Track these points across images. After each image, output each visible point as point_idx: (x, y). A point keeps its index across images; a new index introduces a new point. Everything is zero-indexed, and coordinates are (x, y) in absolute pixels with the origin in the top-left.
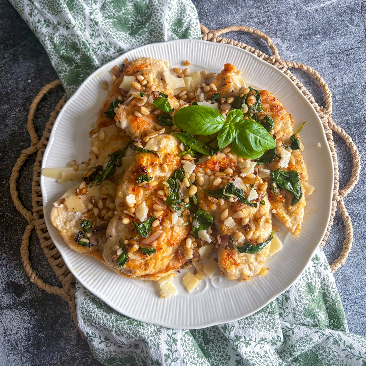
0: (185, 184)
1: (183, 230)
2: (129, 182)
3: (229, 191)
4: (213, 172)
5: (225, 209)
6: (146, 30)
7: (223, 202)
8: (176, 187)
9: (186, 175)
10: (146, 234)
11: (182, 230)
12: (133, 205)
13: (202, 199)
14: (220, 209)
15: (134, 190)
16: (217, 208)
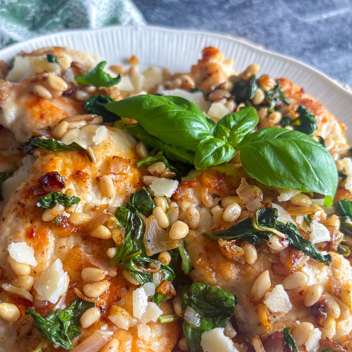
0: (158, 220)
1: (161, 337)
2: (18, 215)
3: (268, 221)
4: (217, 200)
5: (261, 273)
6: (58, 20)
7: (253, 254)
8: (137, 227)
9: (159, 203)
10: (65, 339)
11: (159, 338)
12: (27, 270)
13: (200, 255)
14: (248, 275)
15: (30, 235)
16: (239, 274)
